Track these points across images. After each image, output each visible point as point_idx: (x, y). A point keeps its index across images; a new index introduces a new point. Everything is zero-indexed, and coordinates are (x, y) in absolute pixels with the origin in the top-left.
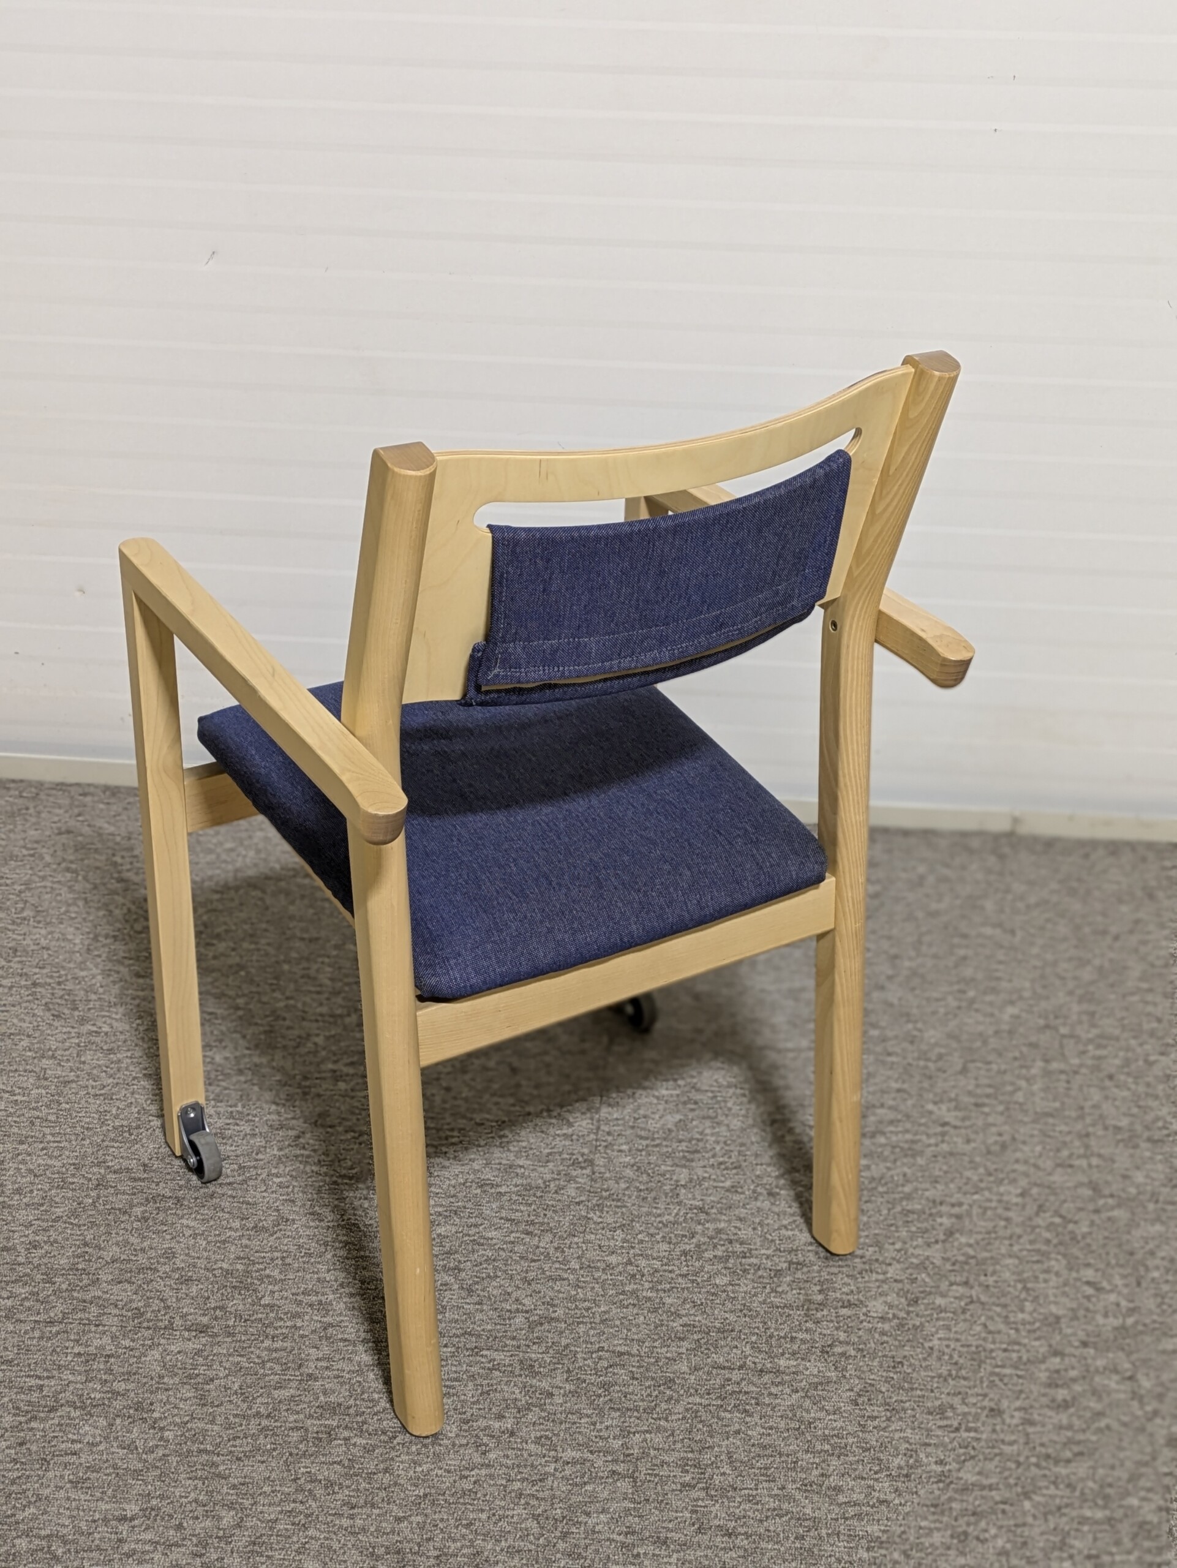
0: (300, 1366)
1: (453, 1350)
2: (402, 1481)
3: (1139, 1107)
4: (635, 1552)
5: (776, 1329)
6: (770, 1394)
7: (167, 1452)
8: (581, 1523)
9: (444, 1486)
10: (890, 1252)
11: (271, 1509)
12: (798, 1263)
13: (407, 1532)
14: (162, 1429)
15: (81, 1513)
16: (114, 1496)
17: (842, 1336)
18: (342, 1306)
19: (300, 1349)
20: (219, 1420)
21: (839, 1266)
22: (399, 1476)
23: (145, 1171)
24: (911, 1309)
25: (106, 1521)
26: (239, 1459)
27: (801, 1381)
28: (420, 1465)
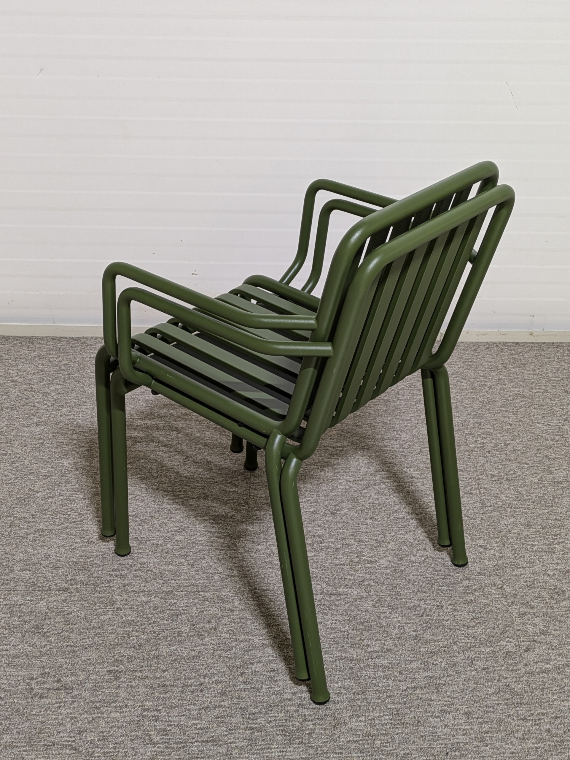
0: (113, 604)
1: (185, 593)
2: (164, 654)
3: (502, 465)
4: (275, 679)
5: (337, 575)
6: (335, 605)
7: (51, 647)
8: (249, 668)
9: (184, 655)
10: (389, 538)
11: (103, 670)
12: (346, 545)
13: (168, 677)
14: (48, 637)
15: (12, 677)
16: (27, 669)
17: (368, 576)
18: (132, 575)
19: (112, 596)
20: (76, 631)
21: (366, 545)
22: (162, 651)
23: (33, 518)
24: (400, 562)
25: (24, 680)
26: (86, 648)
27: (350, 598)
28: (172, 646)
